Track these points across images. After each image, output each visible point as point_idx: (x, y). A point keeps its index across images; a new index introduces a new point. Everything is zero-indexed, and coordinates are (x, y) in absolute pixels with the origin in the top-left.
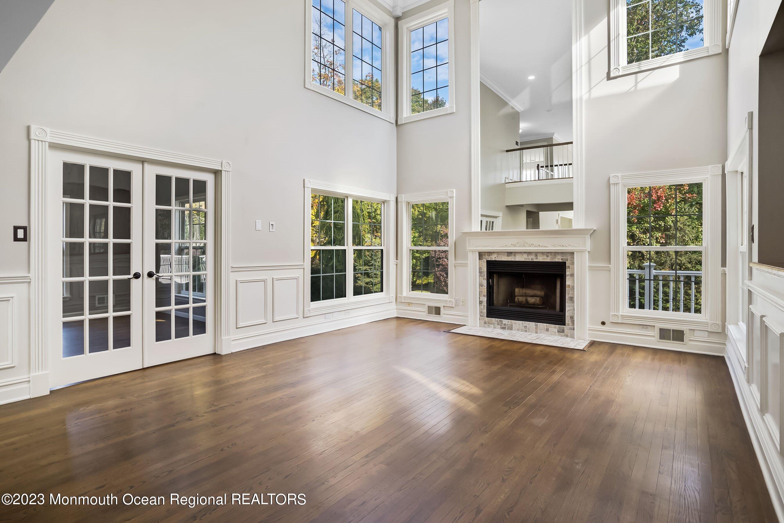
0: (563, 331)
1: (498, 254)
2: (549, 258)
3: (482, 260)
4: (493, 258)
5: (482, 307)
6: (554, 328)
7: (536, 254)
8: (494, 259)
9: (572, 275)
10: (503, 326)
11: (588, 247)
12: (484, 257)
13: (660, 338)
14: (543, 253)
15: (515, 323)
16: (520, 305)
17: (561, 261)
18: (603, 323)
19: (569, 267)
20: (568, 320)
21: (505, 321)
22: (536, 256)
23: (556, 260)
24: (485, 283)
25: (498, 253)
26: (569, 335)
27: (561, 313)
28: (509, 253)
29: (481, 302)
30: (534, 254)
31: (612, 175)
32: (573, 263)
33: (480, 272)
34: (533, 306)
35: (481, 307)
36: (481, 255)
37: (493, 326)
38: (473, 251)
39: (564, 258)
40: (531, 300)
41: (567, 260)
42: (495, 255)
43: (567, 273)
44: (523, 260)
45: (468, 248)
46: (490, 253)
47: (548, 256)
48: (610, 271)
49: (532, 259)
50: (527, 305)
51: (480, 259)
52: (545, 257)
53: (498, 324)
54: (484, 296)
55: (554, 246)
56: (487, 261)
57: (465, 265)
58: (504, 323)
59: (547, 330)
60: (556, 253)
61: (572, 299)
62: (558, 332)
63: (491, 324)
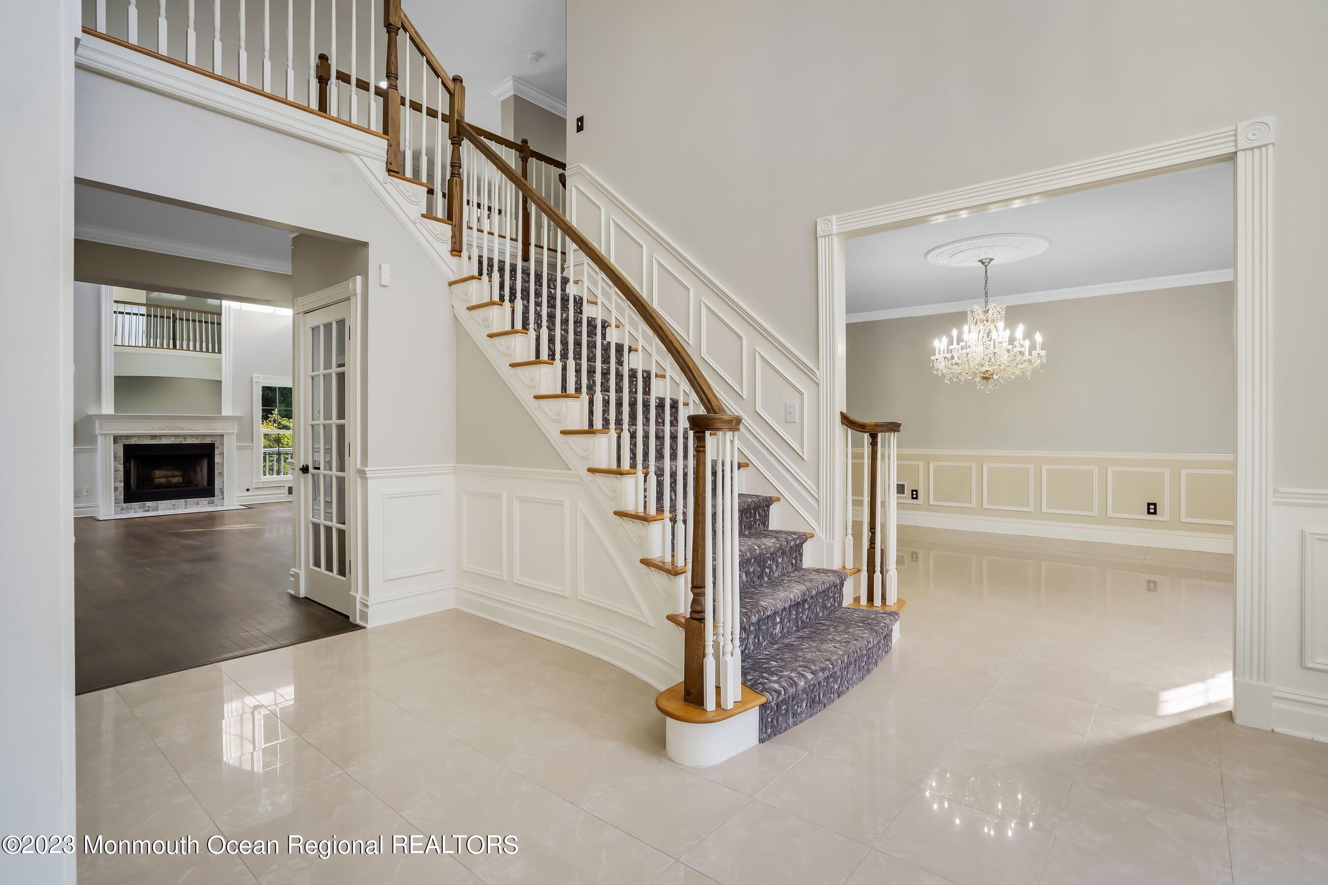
0: (213, 502)
1: (140, 438)
2: (198, 440)
3: (118, 445)
4: (133, 441)
5: (118, 493)
6: (204, 501)
7: (185, 436)
8: (133, 443)
9: (222, 454)
10: (147, 509)
11: (236, 431)
12: (119, 441)
13: (289, 494)
14: (192, 436)
15: (162, 504)
16: (161, 486)
17: (210, 442)
18: (248, 490)
19: (218, 447)
20: (217, 492)
21: (149, 504)
22: (185, 438)
23: (206, 442)
24: (121, 467)
25: (140, 436)
26: (219, 504)
27: (210, 487)
28: (154, 437)
29: (116, 489)
30: (183, 437)
31: (254, 375)
32: (223, 444)
33: (115, 458)
34: (177, 485)
35: (116, 494)
36: (116, 439)
37: (133, 511)
38: (105, 435)
39: (213, 439)
40: (175, 480)
41: (216, 442)
42: (136, 439)
43: (216, 452)
44: (170, 443)
45: (97, 431)
46: (128, 437)
47: (197, 439)
48: (253, 449)
49: (180, 441)
50: (169, 485)
51: (114, 443)
52: (194, 439)
53: (140, 508)
54: (120, 481)
55: (205, 430)
56: (124, 445)
57: (94, 450)
58: (147, 505)
59: (198, 504)
60: (205, 436)
61: (221, 474)
62: (208, 503)
63: (131, 509)
